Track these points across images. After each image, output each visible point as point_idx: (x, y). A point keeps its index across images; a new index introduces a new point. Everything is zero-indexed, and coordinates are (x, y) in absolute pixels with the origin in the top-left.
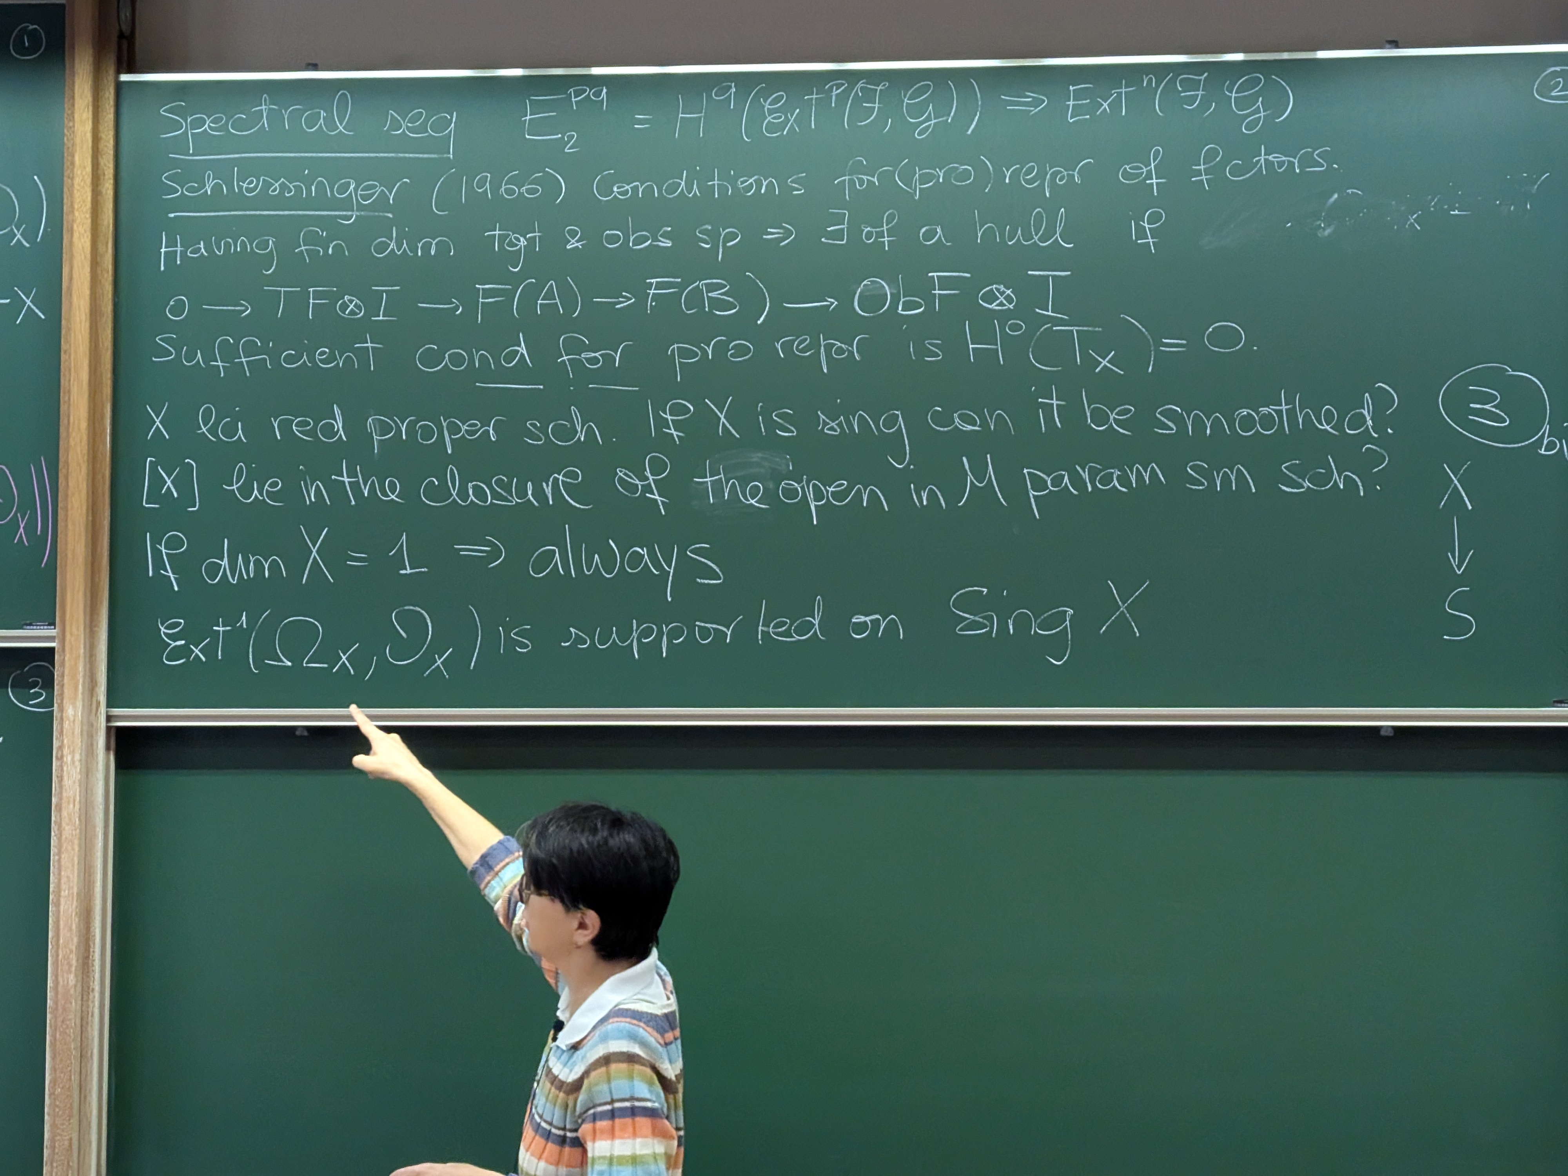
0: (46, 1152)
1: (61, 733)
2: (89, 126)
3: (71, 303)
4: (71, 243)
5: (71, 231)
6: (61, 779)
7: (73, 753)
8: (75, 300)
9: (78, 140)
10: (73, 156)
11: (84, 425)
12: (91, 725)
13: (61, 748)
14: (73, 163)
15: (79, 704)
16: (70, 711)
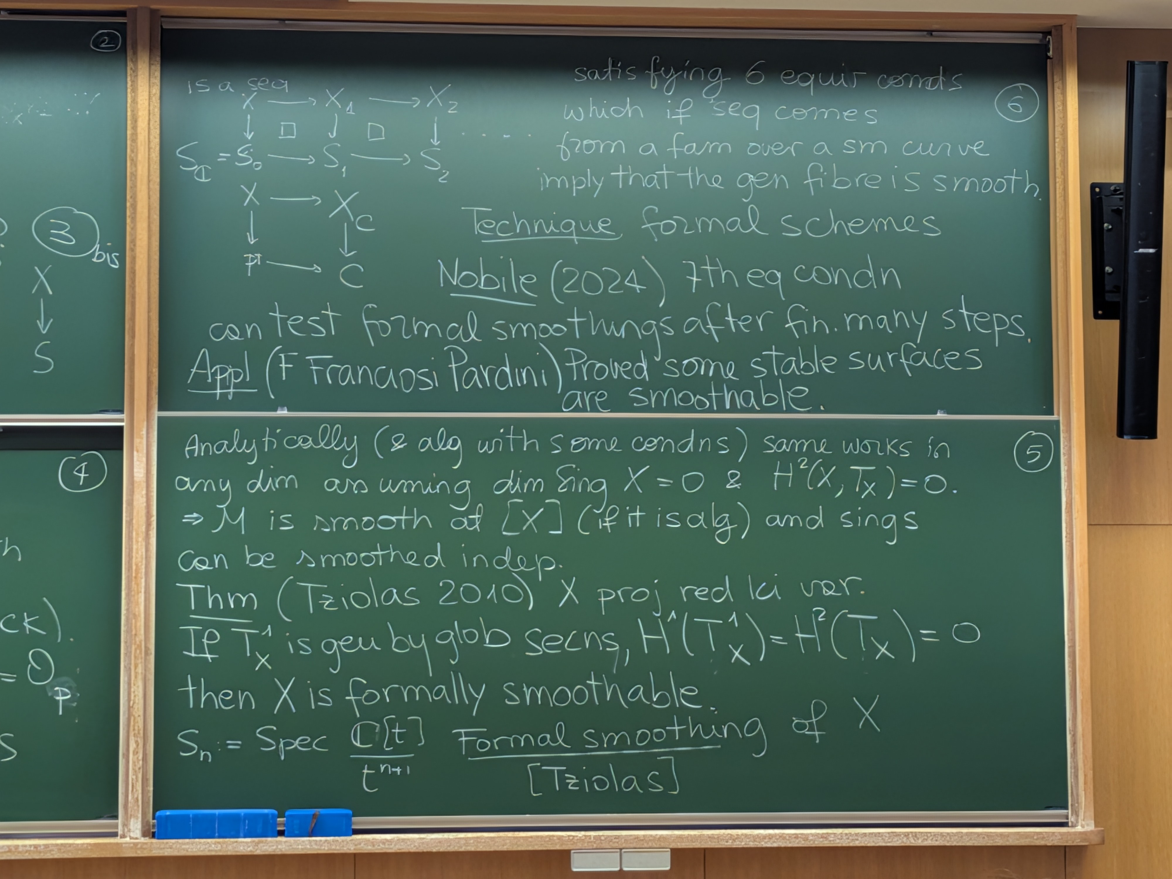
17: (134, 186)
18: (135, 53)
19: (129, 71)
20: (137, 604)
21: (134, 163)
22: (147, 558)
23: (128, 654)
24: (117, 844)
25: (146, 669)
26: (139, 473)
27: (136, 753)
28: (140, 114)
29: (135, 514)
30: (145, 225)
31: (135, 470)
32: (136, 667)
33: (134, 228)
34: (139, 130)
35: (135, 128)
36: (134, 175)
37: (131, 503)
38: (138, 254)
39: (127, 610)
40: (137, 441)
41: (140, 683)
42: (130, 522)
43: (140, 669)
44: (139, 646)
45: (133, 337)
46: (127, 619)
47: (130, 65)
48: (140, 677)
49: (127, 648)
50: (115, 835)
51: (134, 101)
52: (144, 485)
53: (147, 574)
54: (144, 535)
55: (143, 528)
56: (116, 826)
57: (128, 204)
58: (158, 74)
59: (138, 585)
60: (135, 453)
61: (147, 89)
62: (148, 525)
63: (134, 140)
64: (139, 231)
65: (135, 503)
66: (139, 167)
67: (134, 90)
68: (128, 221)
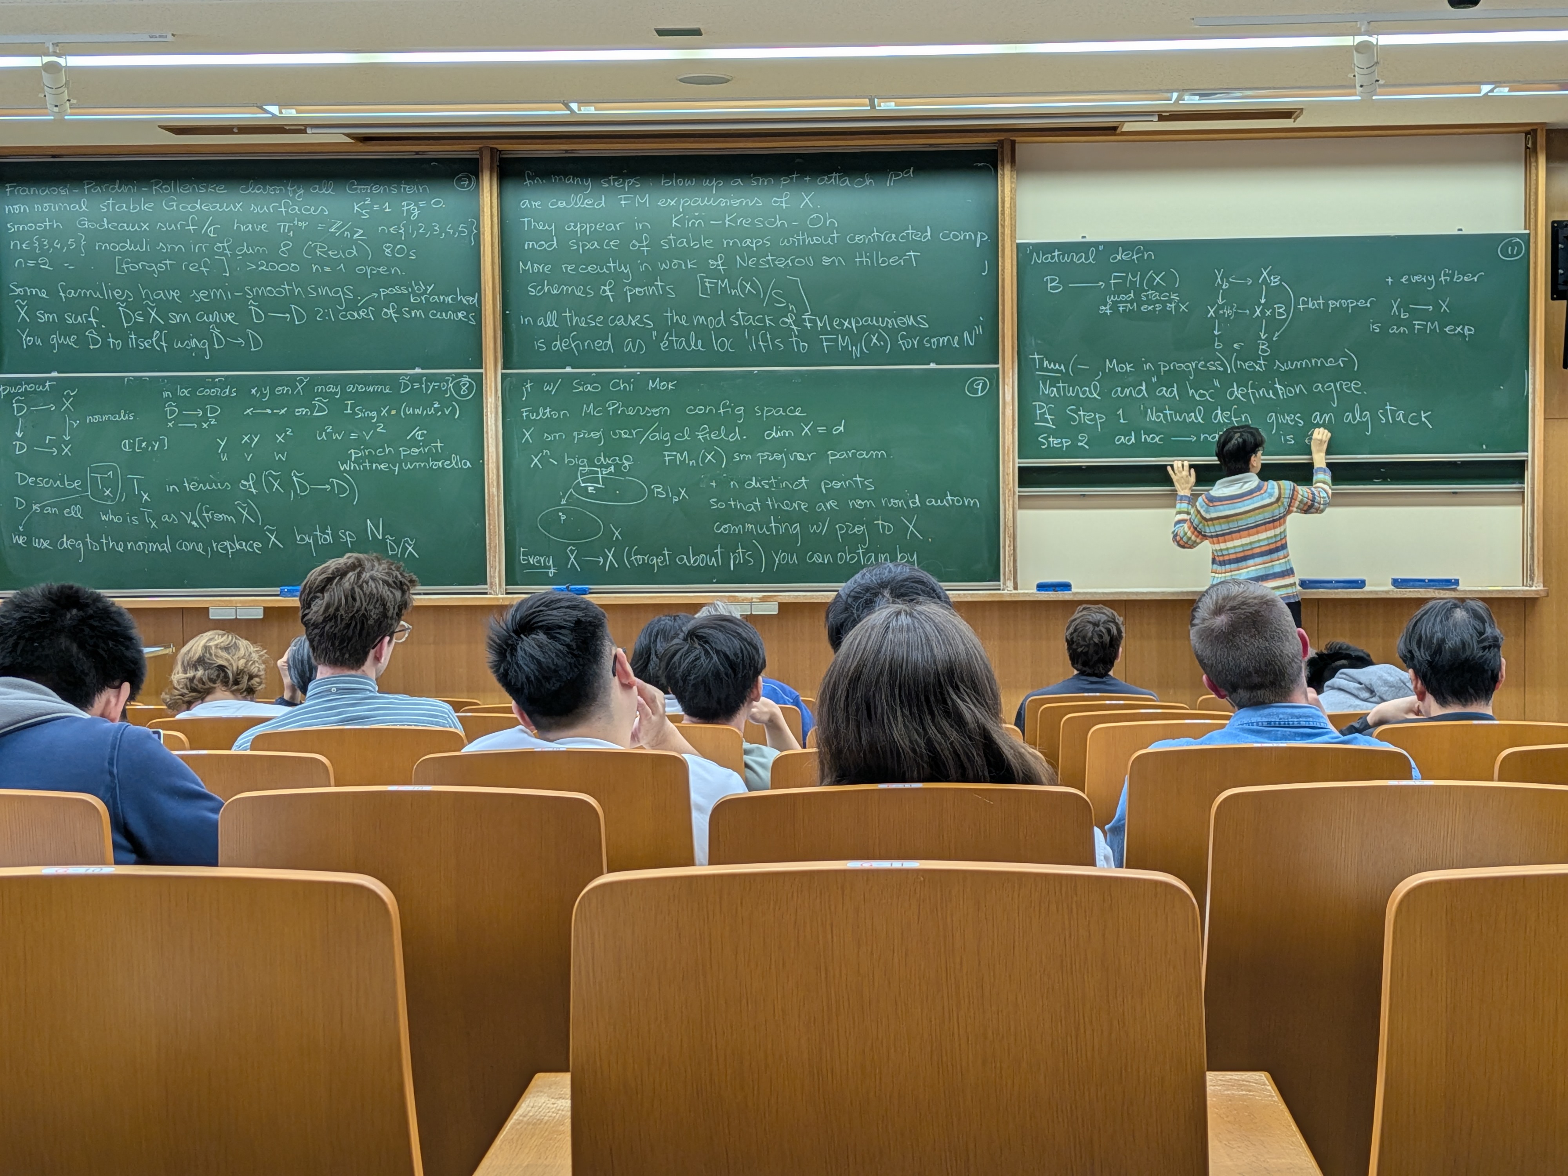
0: (488, 548)
1: (487, 406)
2: (489, 198)
3: (484, 260)
4: (484, 239)
5: (484, 234)
6: (487, 422)
7: (491, 414)
8: (486, 258)
9: (485, 203)
10: (483, 208)
11: (491, 302)
12: (497, 405)
13: (487, 412)
14: (483, 211)
15: (493, 397)
16: (489, 400)
17: (1003, 240)
18: (1003, 165)
19: (999, 175)
20: (1009, 467)
21: (1003, 226)
22: (1013, 443)
23: (1004, 494)
24: (1001, 594)
25: (1013, 501)
26: (1008, 398)
27: (1009, 546)
28: (1006, 199)
29: (1006, 418)
30: (1010, 261)
31: (1006, 395)
32: (1009, 501)
33: (1003, 263)
34: (1006, 208)
35: (1003, 207)
36: (1003, 233)
37: (1004, 414)
38: (1006, 277)
39: (1004, 471)
40: (1006, 380)
41: (1011, 509)
42: (1004, 424)
43: (1011, 502)
44: (1010, 490)
45: (1003, 323)
46: (1004, 476)
47: (1000, 172)
48: (1011, 506)
49: (1004, 491)
50: (999, 590)
51: (1003, 191)
52: (1011, 404)
53: (1013, 451)
54: (1011, 431)
55: (1011, 427)
56: (1000, 585)
57: (1000, 250)
58: (1015, 176)
59: (1009, 457)
60: (1006, 386)
61: (1009, 185)
62: (1013, 425)
63: (1003, 214)
64: (1006, 264)
65: (1006, 413)
66: (1006, 230)
67: (1003, 186)
68: (1000, 259)
